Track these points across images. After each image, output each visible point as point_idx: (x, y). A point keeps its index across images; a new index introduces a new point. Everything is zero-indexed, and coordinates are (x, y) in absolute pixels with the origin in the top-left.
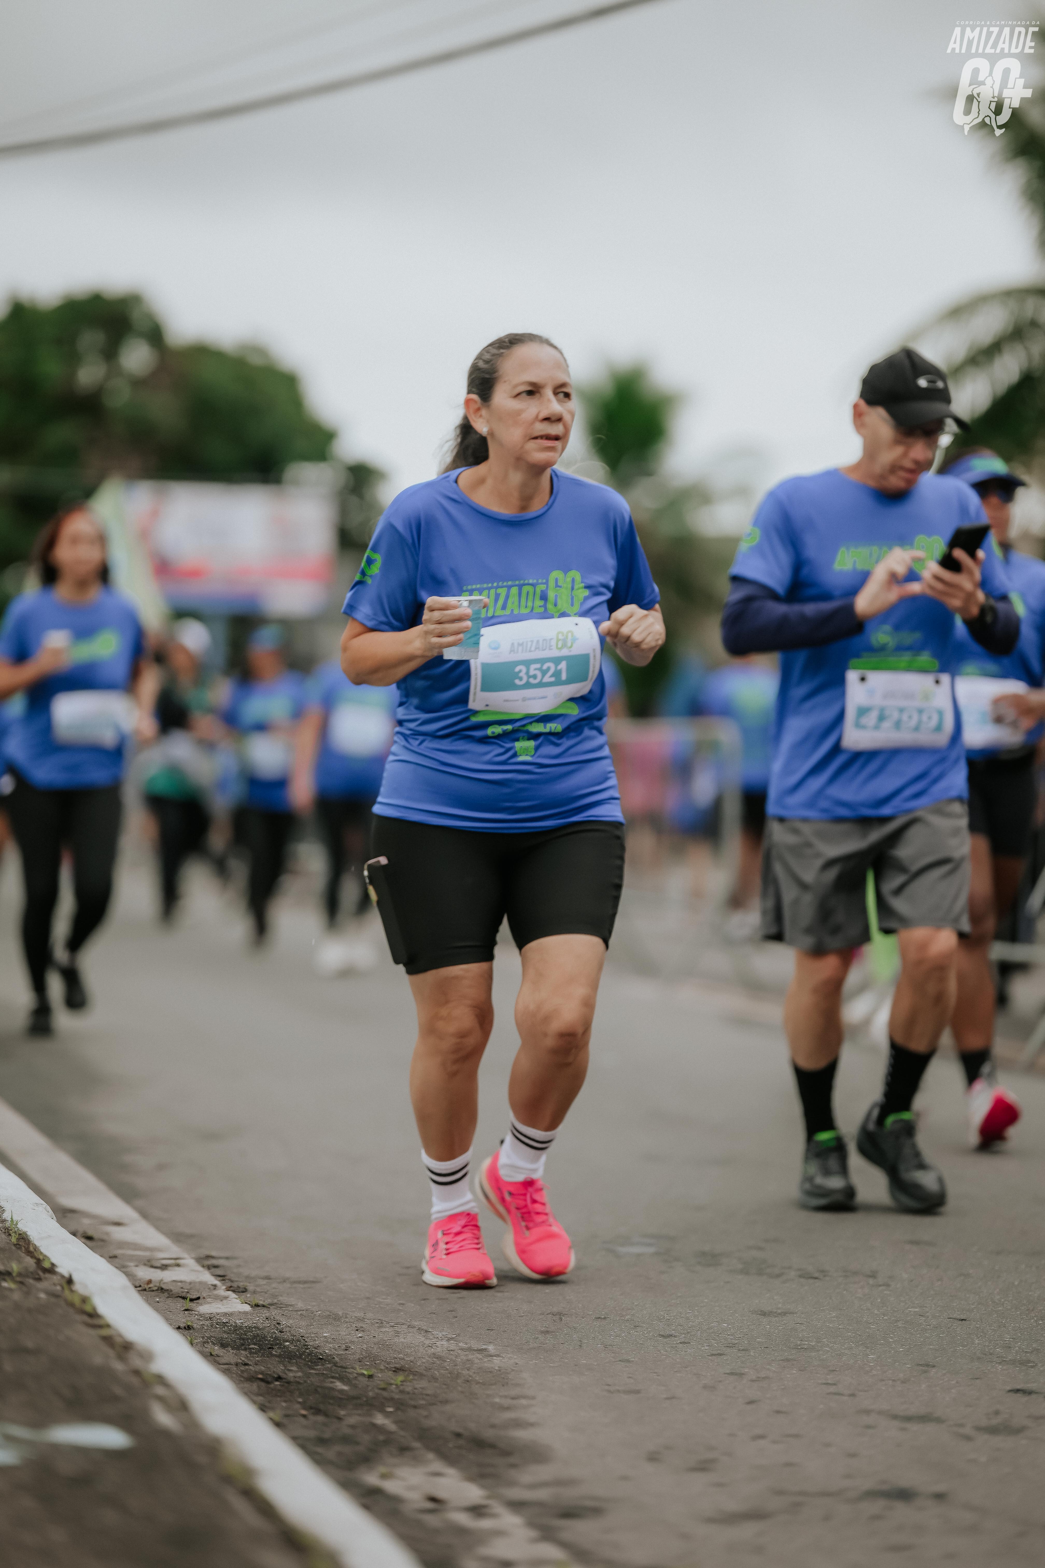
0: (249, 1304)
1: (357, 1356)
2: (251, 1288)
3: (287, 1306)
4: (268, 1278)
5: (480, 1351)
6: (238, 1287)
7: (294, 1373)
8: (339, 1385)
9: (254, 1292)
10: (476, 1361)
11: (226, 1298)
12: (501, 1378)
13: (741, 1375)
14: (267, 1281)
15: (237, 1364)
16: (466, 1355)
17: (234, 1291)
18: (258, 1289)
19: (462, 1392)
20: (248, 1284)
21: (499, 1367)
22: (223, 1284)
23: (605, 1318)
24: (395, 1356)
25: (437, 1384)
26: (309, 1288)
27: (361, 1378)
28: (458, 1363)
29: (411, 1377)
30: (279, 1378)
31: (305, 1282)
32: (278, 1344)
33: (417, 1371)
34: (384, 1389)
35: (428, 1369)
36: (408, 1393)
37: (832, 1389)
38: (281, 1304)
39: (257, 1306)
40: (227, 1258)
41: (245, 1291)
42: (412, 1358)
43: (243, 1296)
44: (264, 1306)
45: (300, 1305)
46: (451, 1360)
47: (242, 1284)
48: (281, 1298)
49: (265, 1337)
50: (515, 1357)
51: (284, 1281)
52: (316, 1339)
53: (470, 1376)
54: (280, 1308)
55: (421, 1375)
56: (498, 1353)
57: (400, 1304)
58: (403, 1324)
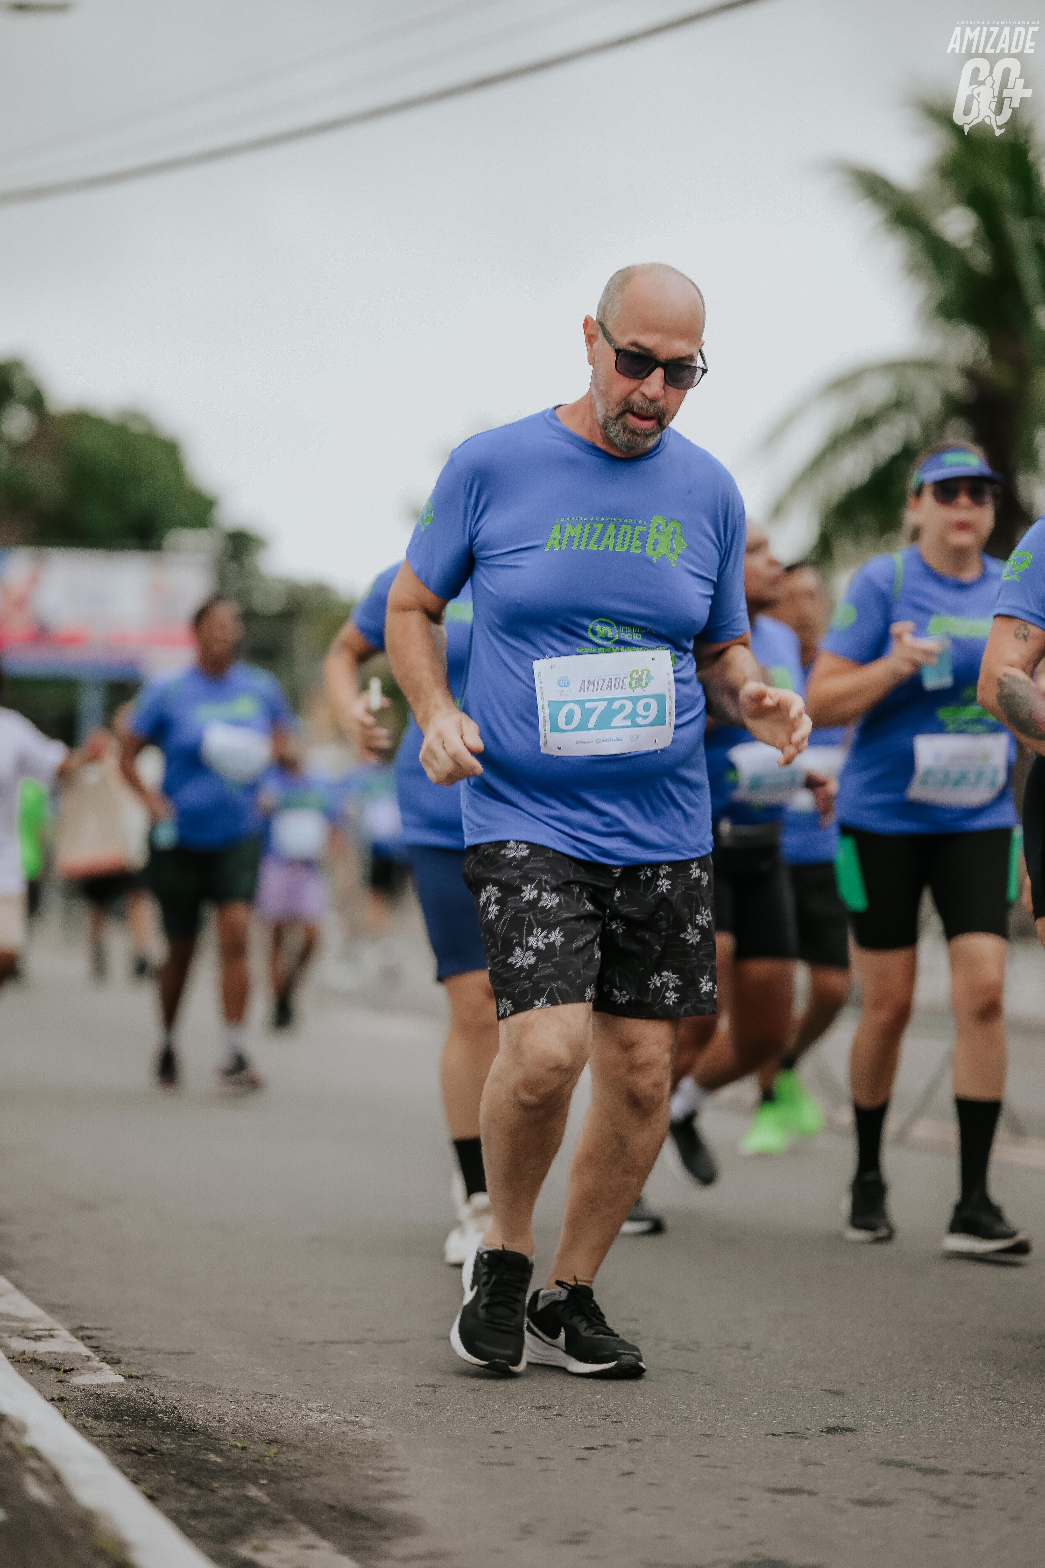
0: (123, 1376)
1: (231, 1428)
2: (124, 1359)
3: (161, 1377)
4: (142, 1349)
5: (354, 1423)
6: (112, 1358)
7: (167, 1445)
8: (213, 1457)
9: (128, 1364)
10: (350, 1433)
11: (100, 1369)
12: (374, 1450)
13: (614, 1446)
14: (141, 1352)
15: (110, 1436)
16: (340, 1427)
17: (108, 1363)
18: (132, 1361)
19: (336, 1464)
20: (122, 1355)
21: (372, 1439)
22: (97, 1355)
23: (478, 1390)
24: (269, 1428)
25: (311, 1457)
26: (183, 1359)
27: (234, 1450)
28: (332, 1435)
29: (285, 1449)
30: (152, 1450)
31: (179, 1353)
32: (151, 1415)
33: (290, 1443)
34: (257, 1461)
35: (302, 1441)
36: (282, 1465)
37: (705, 1461)
38: (155, 1375)
39: (131, 1377)
40: (101, 1329)
41: (119, 1362)
42: (285, 1430)
43: (117, 1367)
44: (137, 1377)
45: (174, 1376)
46: (325, 1432)
47: (116, 1355)
48: (154, 1370)
49: (137, 1409)
50: (389, 1429)
51: (158, 1353)
52: (190, 1410)
53: (344, 1448)
54: (154, 1379)
55: (295, 1447)
56: (372, 1425)
57: (274, 1375)
58: (277, 1396)
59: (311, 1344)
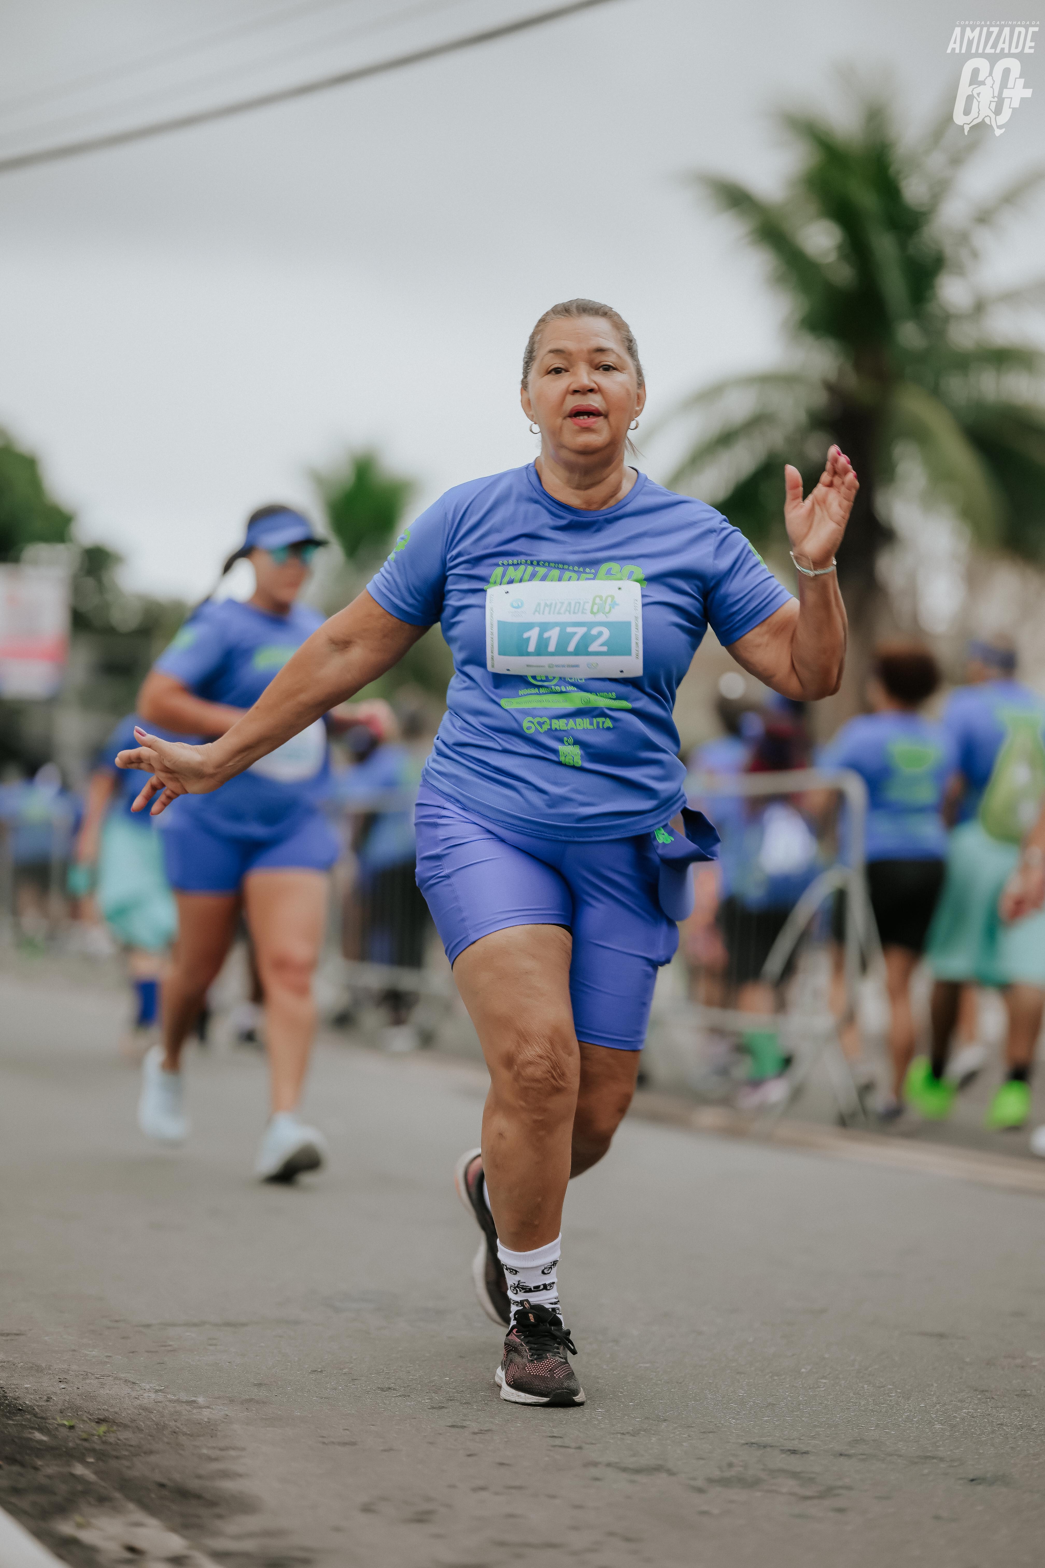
1: (59, 1407)
5: (188, 1402)
8: (38, 1436)
10: (184, 1412)
12: (209, 1429)
13: (463, 1427)
16: (175, 1407)
19: (168, 1443)
21: (208, 1419)
23: (321, 1371)
24: (99, 1407)
25: (142, 1436)
26: (12, 1340)
27: (61, 1429)
28: (165, 1414)
29: (115, 1428)
31: (8, 1334)
33: (121, 1423)
34: (85, 1440)
35: (133, 1421)
36: (111, 1444)
37: (558, 1442)
42: (117, 1410)
45: (2, 1357)
46: (158, 1411)
50: (226, 1409)
52: (16, 1390)
53: (178, 1428)
55: (125, 1426)
56: (208, 1405)
57: (107, 1356)
58: (109, 1376)
59: (148, 1326)
